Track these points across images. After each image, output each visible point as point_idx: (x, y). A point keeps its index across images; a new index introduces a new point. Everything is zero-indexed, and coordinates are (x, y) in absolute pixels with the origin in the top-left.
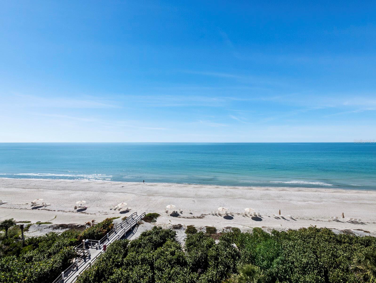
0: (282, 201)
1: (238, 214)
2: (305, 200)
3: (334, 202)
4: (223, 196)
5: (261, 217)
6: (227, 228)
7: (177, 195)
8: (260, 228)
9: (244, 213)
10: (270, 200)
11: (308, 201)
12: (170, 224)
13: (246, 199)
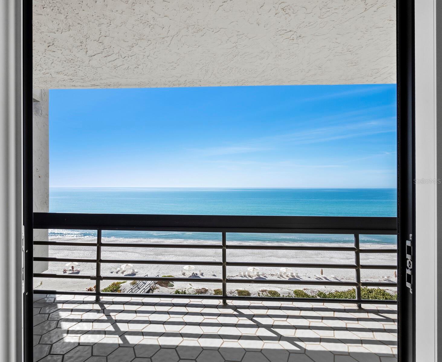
0: (321, 259)
1: (272, 275)
2: (349, 258)
3: (382, 259)
4: (250, 255)
5: (299, 278)
6: (263, 291)
7: (192, 253)
8: (301, 290)
9: (279, 274)
10: (308, 258)
11: (352, 259)
12: (191, 288)
13: (279, 257)
